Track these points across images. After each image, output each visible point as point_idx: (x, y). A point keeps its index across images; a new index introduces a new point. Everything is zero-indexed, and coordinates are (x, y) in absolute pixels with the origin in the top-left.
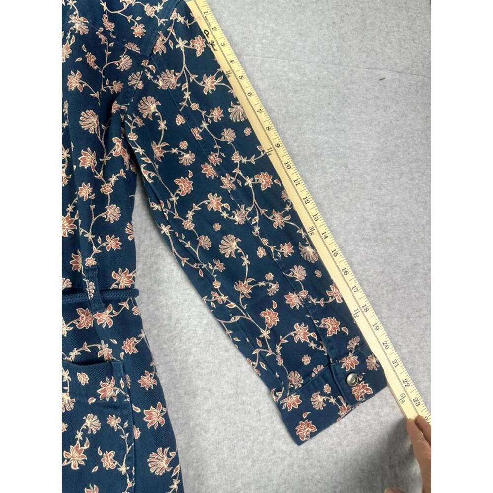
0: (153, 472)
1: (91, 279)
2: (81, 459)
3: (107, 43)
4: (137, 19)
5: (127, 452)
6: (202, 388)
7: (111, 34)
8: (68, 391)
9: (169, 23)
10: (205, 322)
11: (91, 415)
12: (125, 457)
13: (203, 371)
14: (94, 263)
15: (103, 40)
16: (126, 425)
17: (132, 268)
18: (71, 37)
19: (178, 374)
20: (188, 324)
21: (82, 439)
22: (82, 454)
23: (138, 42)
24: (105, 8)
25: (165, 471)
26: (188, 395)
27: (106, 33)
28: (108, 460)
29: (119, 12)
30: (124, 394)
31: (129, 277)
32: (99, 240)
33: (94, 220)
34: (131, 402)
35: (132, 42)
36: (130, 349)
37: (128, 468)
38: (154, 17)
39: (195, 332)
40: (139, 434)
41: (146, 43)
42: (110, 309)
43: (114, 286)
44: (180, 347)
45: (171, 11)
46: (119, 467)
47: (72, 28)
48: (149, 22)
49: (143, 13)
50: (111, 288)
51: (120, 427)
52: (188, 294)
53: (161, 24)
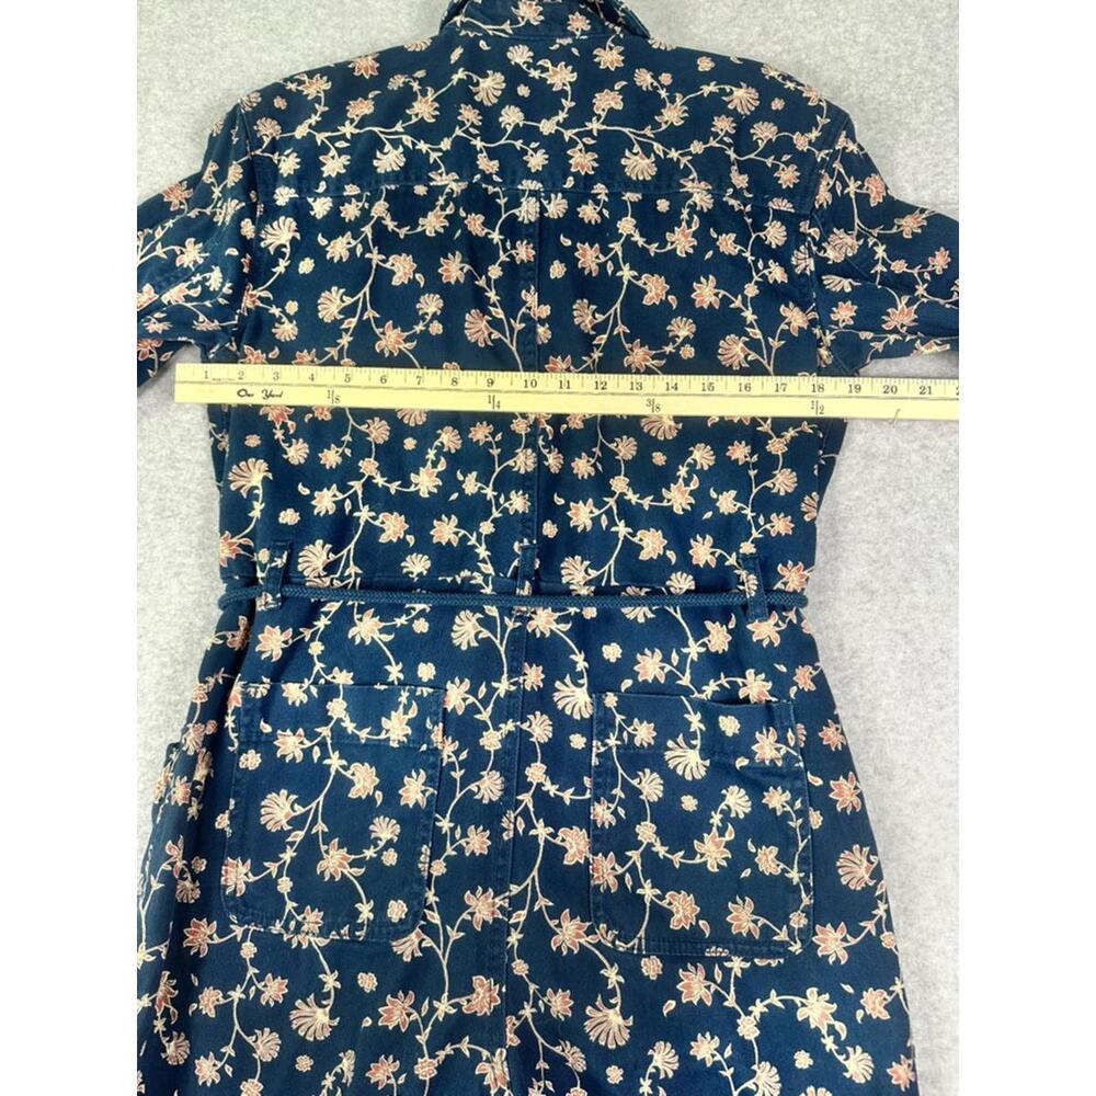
0: (844, 883)
1: (750, 570)
2: (720, 857)
3: (742, 208)
4: (783, 159)
5: (800, 849)
6: (903, 765)
7: (745, 191)
8: (698, 747)
9: (833, 157)
10: (900, 657)
11: (734, 789)
12: (797, 857)
13: (902, 738)
14: (754, 550)
15: (736, 205)
16: (798, 805)
17: (809, 562)
18: (691, 218)
19: (862, 738)
20: (872, 659)
21: (720, 825)
22: (722, 848)
23: (789, 194)
24: (733, 156)
25: (866, 884)
26: (880, 774)
27: (737, 194)
28: (768, 860)
29: (752, 156)
30: (795, 754)
31: (802, 576)
32: (761, 520)
33: (755, 491)
34: (806, 769)
35: (778, 197)
36: (805, 683)
37: (802, 875)
38: (808, 150)
39: (885, 673)
40: (820, 821)
41: (803, 192)
42: (775, 617)
43: (779, 585)
44: (862, 696)
45: (836, 136)
46: (788, 872)
47: (690, 202)
48: (802, 160)
49: (790, 147)
50: (775, 588)
51: (788, 808)
52: (868, 610)
53: (823, 159)
